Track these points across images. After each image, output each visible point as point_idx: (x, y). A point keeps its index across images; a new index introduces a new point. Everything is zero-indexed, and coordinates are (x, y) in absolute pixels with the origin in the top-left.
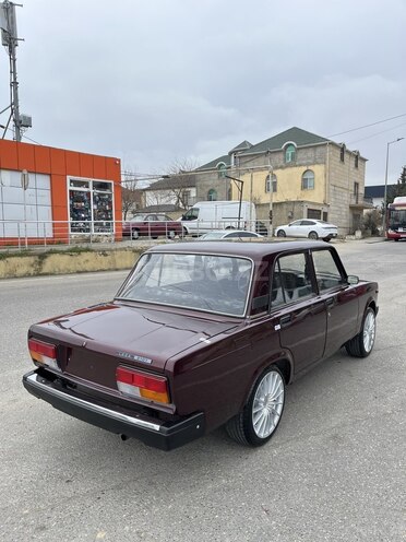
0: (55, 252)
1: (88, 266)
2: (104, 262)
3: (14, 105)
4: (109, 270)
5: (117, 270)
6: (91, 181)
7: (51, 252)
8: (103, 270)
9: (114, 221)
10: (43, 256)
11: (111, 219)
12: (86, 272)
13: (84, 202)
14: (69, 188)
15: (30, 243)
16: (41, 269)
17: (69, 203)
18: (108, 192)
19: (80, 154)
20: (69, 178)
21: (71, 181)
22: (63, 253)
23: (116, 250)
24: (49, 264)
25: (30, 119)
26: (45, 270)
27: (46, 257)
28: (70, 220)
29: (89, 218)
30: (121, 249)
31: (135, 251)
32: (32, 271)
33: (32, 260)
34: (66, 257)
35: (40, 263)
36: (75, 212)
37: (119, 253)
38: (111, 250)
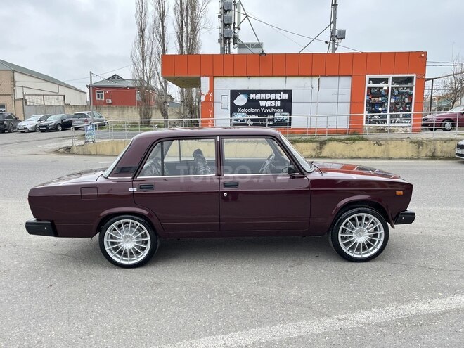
0: (334, 140)
1: (361, 154)
2: (378, 150)
3: (334, 22)
4: (382, 158)
5: (390, 158)
6: (390, 77)
7: (330, 140)
8: (376, 158)
9: (412, 112)
10: (323, 143)
11: (410, 111)
12: (360, 158)
13: (382, 96)
14: (367, 85)
15: (318, 132)
16: (321, 153)
17: (366, 98)
18: (409, 85)
19: (381, 54)
20: (368, 77)
21: (370, 79)
22: (340, 141)
23: (392, 140)
24: (327, 150)
25: (344, 32)
26: (324, 154)
27: (326, 144)
28: (366, 113)
29: (386, 111)
30: (397, 140)
31: (412, 142)
32: (314, 154)
33: (314, 145)
34: (342, 145)
35: (320, 148)
36: (372, 107)
37: (393, 143)
38: (386, 140)
